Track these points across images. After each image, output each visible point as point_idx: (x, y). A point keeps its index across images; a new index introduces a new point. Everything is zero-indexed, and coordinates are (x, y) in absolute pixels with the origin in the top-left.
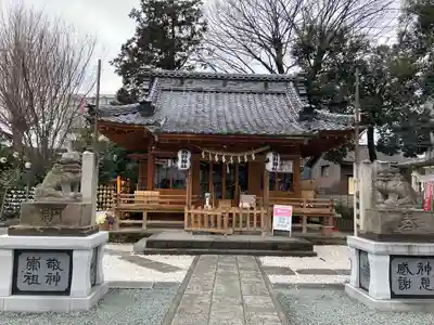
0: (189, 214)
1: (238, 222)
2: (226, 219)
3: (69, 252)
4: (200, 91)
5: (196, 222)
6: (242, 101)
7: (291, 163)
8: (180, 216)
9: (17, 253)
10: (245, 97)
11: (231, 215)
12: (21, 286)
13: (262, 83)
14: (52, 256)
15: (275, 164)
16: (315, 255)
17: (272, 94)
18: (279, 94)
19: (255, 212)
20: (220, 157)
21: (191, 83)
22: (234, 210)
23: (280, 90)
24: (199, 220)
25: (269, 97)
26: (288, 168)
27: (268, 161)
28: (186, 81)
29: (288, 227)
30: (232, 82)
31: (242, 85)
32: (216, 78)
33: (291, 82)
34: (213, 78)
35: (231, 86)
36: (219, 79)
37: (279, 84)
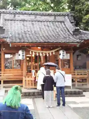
0: (25, 80)
5: (29, 84)
6: (45, 25)
7: (69, 55)
8: (20, 82)
10: (46, 23)
13: (54, 17)
15: (63, 56)
16: (84, 96)
18: (61, 22)
20: (39, 53)
23: (61, 20)
24: (30, 83)
25: (57, 23)
27: (60, 55)
30: (39, 16)
31: (43, 18)
32: (31, 14)
33: (67, 16)
34: (30, 14)
35: (39, 18)
36: (33, 15)
37: (61, 17)
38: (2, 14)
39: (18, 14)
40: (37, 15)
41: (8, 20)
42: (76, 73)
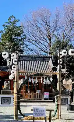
2: (33, 96)
3: (10, 98)
9: (2, 98)
11: (34, 95)
12: (3, 103)
13: (43, 58)
14: (7, 98)
19: (40, 94)
22: (35, 94)
29: (48, 98)
31: (37, 59)
33: (51, 58)
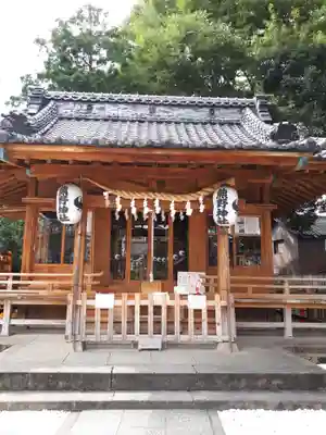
1: (170, 323)
4: (115, 120)
13: (207, 110)
17: (221, 124)
18: (230, 124)
20: (139, 203)
21: (103, 109)
25: (217, 127)
26: (253, 227)
28: (96, 106)
30: (162, 108)
31: (177, 113)
32: (139, 102)
33: (248, 109)
34: (134, 103)
35: (161, 114)
36: (144, 104)
37: (230, 111)
38: (52, 102)
39: (98, 102)
40: (156, 104)
41: (70, 119)
42: (287, 287)
